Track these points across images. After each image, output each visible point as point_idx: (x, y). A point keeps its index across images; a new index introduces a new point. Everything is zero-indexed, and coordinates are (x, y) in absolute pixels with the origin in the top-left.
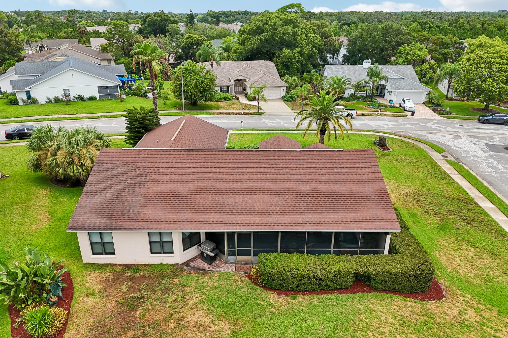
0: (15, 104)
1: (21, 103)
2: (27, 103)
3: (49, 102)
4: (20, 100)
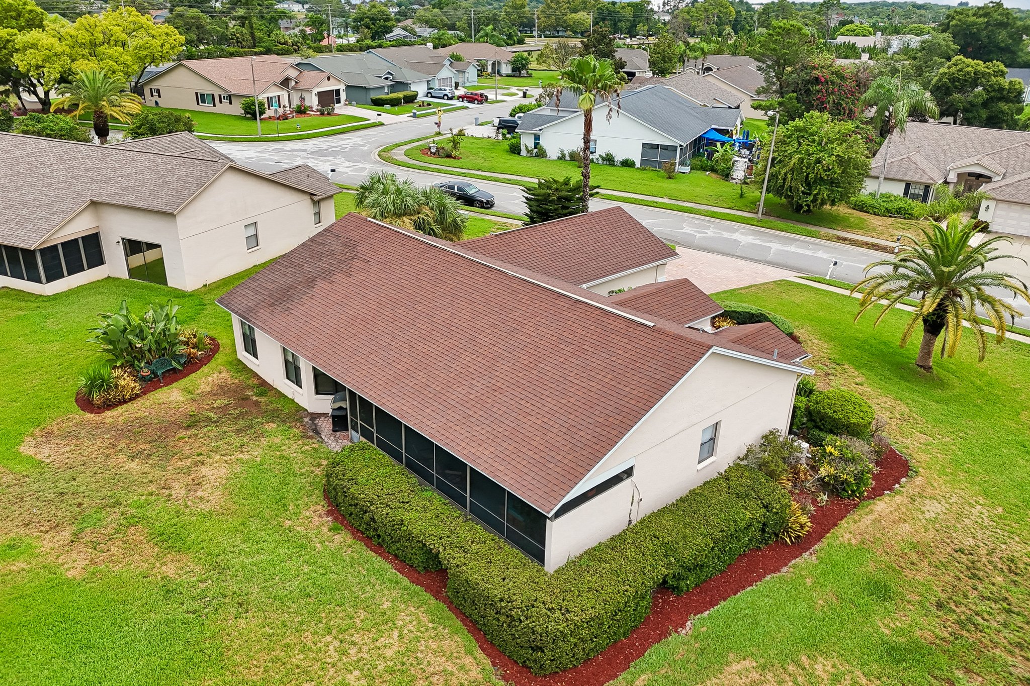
0: (514, 153)
1: (524, 152)
2: (532, 154)
3: (562, 158)
4: (523, 148)
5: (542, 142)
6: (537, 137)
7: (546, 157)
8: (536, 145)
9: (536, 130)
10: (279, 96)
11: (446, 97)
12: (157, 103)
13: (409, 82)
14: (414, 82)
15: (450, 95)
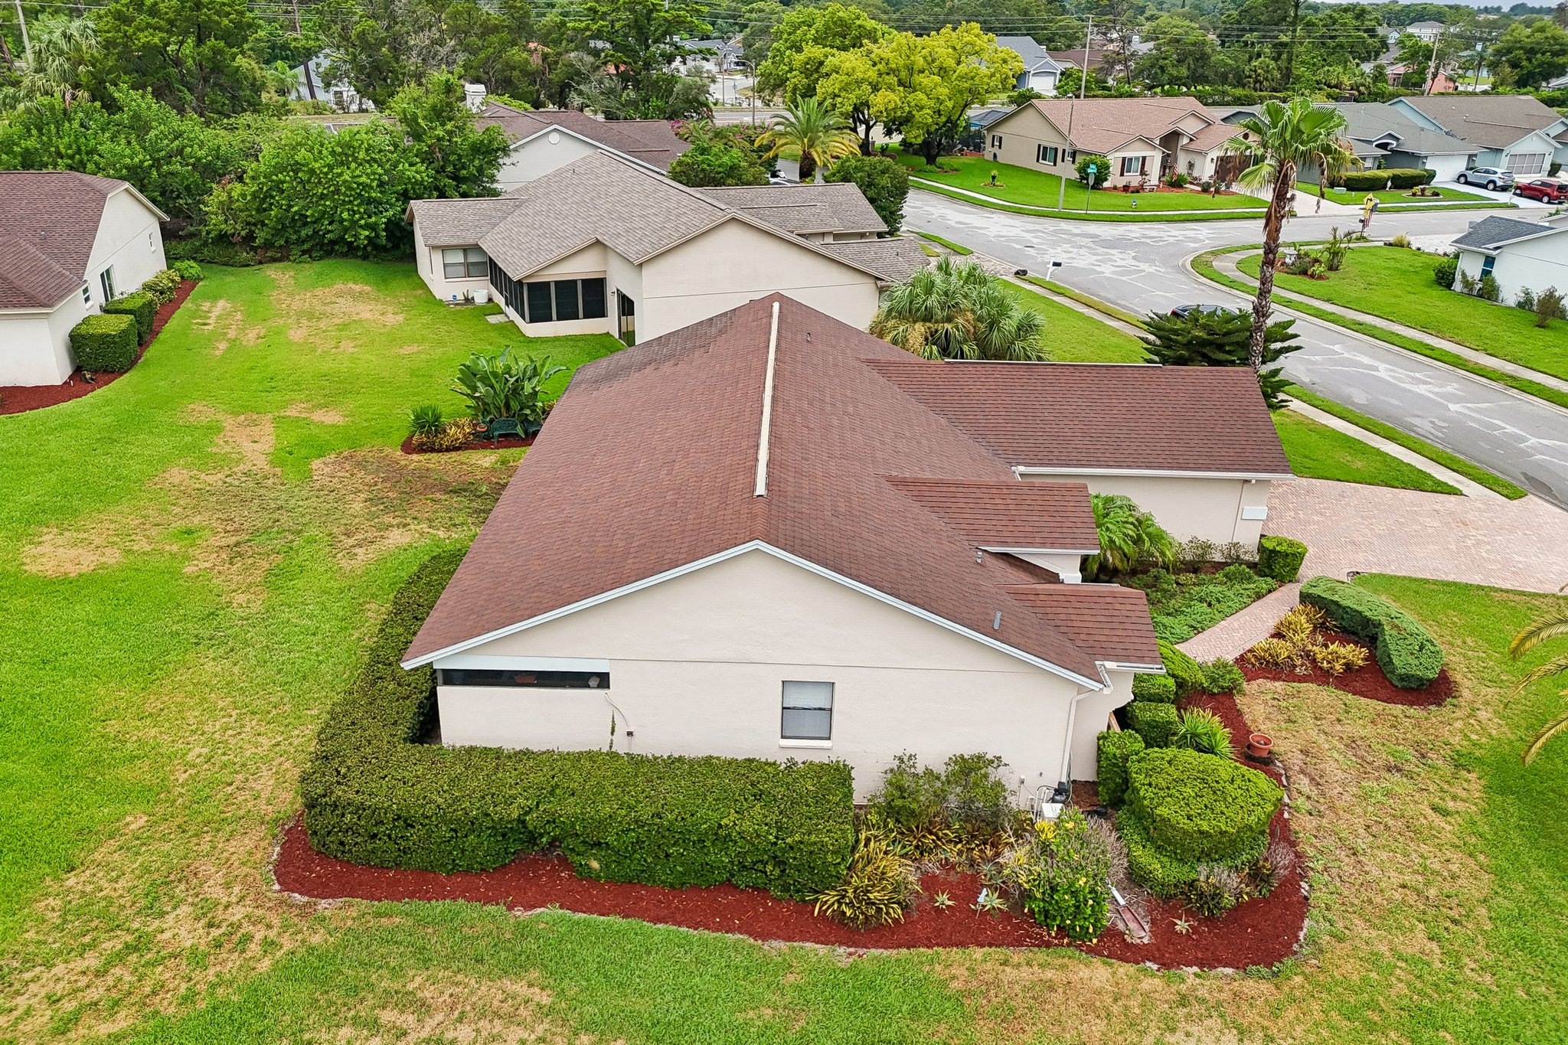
0: (1440, 284)
1: (1458, 286)
2: (1471, 290)
3: (1525, 305)
4: (1458, 277)
5: (1497, 272)
6: (1490, 261)
7: (1496, 300)
8: (1486, 273)
9: (1488, 249)
10: (1144, 158)
11: (1491, 186)
12: (995, 156)
13: (1423, 153)
14: (1434, 155)
15: (1500, 183)
